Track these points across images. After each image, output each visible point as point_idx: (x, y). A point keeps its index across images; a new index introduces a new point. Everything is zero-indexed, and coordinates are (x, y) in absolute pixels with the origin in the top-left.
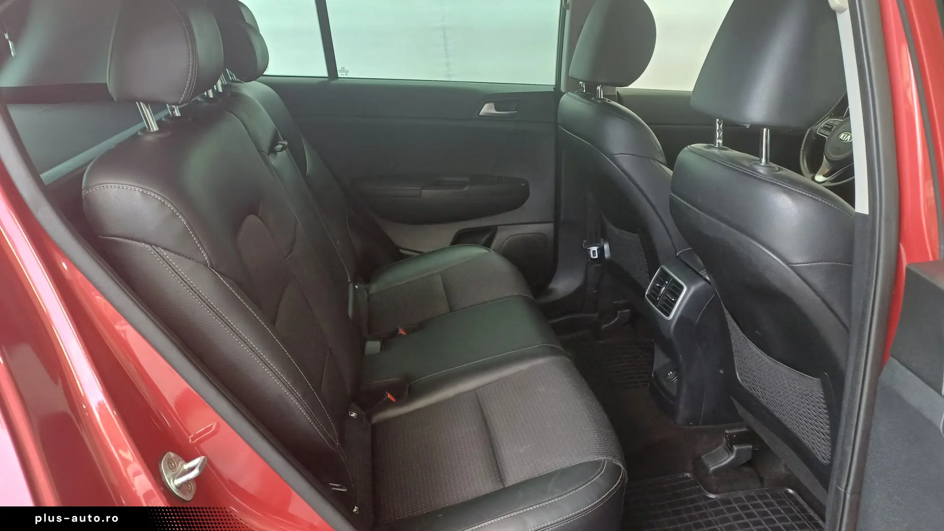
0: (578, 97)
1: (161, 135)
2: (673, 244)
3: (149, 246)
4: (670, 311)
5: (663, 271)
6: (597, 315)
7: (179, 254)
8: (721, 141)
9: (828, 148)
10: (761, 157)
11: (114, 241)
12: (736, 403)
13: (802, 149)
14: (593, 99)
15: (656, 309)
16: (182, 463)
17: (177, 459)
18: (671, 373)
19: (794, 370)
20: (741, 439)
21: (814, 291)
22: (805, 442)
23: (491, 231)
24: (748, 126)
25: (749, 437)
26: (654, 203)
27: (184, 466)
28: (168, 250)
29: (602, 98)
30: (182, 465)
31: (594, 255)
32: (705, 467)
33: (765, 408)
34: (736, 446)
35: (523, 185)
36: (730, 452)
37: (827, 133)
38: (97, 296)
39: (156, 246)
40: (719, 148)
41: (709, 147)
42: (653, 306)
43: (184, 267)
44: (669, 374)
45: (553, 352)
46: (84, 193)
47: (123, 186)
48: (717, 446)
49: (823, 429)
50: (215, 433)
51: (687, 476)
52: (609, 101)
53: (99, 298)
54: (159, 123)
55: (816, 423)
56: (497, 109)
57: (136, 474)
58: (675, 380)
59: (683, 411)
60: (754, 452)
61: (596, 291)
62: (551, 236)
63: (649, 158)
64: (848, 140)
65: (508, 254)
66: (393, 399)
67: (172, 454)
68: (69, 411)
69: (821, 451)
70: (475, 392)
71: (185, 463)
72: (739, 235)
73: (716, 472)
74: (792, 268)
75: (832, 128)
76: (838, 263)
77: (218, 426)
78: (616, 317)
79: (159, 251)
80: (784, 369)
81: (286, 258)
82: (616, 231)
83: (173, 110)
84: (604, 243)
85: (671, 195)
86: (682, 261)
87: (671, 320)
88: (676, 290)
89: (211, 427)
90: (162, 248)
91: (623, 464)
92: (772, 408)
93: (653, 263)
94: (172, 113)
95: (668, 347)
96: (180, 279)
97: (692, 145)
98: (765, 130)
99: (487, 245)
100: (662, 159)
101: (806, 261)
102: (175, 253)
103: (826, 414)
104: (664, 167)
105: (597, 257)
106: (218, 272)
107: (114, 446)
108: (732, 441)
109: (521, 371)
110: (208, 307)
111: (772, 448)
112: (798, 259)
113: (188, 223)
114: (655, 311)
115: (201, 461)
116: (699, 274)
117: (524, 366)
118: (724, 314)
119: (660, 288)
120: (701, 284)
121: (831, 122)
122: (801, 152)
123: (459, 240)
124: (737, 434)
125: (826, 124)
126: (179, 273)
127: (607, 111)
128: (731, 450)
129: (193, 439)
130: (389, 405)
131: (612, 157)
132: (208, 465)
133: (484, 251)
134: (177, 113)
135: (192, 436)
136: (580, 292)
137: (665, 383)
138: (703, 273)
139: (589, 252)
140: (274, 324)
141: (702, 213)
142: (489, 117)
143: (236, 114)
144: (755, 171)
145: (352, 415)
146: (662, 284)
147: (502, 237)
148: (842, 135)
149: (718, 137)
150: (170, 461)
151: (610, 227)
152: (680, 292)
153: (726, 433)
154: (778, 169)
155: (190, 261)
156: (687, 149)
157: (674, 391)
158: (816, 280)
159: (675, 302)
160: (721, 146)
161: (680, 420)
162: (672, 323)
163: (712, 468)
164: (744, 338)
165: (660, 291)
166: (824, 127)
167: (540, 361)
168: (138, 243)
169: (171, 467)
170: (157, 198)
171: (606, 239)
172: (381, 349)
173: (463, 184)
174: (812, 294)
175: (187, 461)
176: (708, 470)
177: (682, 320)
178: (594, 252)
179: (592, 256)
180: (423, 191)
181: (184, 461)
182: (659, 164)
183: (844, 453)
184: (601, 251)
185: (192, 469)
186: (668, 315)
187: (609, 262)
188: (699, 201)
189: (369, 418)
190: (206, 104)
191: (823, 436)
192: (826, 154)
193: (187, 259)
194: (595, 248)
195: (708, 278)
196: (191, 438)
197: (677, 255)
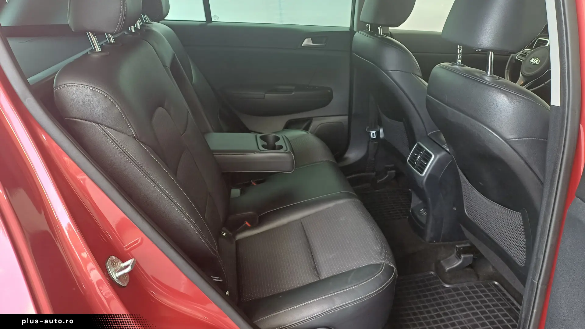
0: (365, 34)
1: (103, 54)
2: (425, 128)
3: (97, 125)
4: (423, 171)
5: (418, 145)
6: (374, 174)
7: (116, 130)
8: (460, 61)
9: (523, 68)
10: (487, 71)
11: (75, 121)
12: (463, 229)
13: (506, 69)
14: (375, 35)
15: (415, 169)
16: (120, 263)
17: (117, 260)
18: (422, 209)
19: (504, 207)
20: (465, 251)
21: (520, 156)
22: (509, 253)
23: (309, 121)
24: (480, 50)
25: (472, 249)
26: (414, 101)
27: (121, 264)
28: (110, 128)
29: (381, 34)
30: (120, 264)
31: (373, 136)
32: (443, 268)
33: (482, 231)
34: (463, 255)
35: (329, 91)
36: (459, 259)
37: (523, 58)
38: (65, 157)
39: (101, 125)
40: (459, 65)
41: (453, 65)
42: (412, 167)
43: (119, 138)
44: (421, 210)
45: (349, 196)
46: (54, 91)
47: (80, 85)
48: (450, 255)
49: (521, 244)
50: (140, 244)
51: (431, 274)
52: (386, 36)
53: (66, 159)
54: (101, 46)
55: (517, 241)
56: (313, 43)
57: (92, 269)
58: (425, 214)
59: (429, 233)
60: (474, 259)
61: (374, 159)
62: (346, 124)
63: (411, 73)
64: (536, 63)
65: (319, 135)
66: (249, 225)
67: (114, 257)
68: (48, 229)
69: (520, 258)
70: (300, 221)
71: (122, 263)
72: (473, 121)
73: (450, 271)
74: (506, 142)
75: (526, 55)
76: (536, 138)
77: (142, 240)
78: (387, 175)
79: (103, 128)
80: (497, 207)
81: (182, 135)
82: (388, 120)
83: (109, 39)
84: (380, 128)
85: (427, 96)
86: (431, 139)
87: (424, 176)
88: (427, 157)
89: (137, 241)
90: (105, 126)
91: (395, 266)
92: (487, 232)
93: (412, 141)
94: (109, 41)
95: (420, 193)
96: (117, 146)
97: (441, 64)
98: (490, 53)
99: (306, 129)
100: (420, 74)
101: (516, 137)
102: (114, 129)
103: (524, 235)
104: (420, 79)
105: (375, 137)
106: (141, 142)
107: (77, 251)
108: (460, 253)
109: (329, 208)
110: (135, 164)
111: (486, 256)
112: (510, 136)
113: (122, 110)
114: (414, 170)
115: (132, 261)
116: (442, 148)
117: (331, 205)
118: (458, 173)
119: (417, 156)
120: (443, 153)
121: (526, 51)
122: (506, 71)
123: (289, 126)
124: (463, 248)
125: (522, 53)
126: (117, 142)
127: (385, 42)
128: (460, 258)
129: (127, 248)
130: (246, 229)
131: (387, 72)
132: (136, 264)
133: (304, 133)
134: (112, 41)
135: (126, 246)
136: (364, 159)
137: (418, 216)
138: (445, 146)
139: (370, 134)
140: (176, 175)
141: (448, 107)
142: (308, 47)
143: (150, 43)
144: (483, 79)
145: (223, 235)
146: (418, 154)
147: (316, 124)
148: (533, 59)
149: (458, 58)
150: (112, 262)
151: (385, 118)
152: (430, 159)
153: (456, 247)
154: (498, 78)
155: (124, 135)
156: (438, 66)
157: (424, 221)
158: (522, 149)
159: (426, 165)
160: (460, 64)
161: (428, 239)
162: (424, 178)
163: (448, 269)
164: (471, 187)
165: (417, 158)
166: (521, 54)
167: (341, 202)
168: (90, 123)
169: (114, 264)
170: (102, 94)
171: (381, 126)
172: (241, 193)
173: (290, 91)
174: (519, 158)
175: (123, 262)
176: (445, 270)
177: (431, 176)
178: (373, 134)
179: (372, 137)
180: (266, 95)
181: (121, 262)
182: (418, 77)
183: (538, 259)
184: (378, 133)
185: (126, 267)
186: (422, 173)
187: (384, 140)
188: (446, 98)
189: (234, 236)
190: (130, 36)
191: (521, 249)
192: (522, 72)
193: (121, 133)
194: (374, 132)
195: (448, 150)
196: (126, 247)
197: (428, 135)
